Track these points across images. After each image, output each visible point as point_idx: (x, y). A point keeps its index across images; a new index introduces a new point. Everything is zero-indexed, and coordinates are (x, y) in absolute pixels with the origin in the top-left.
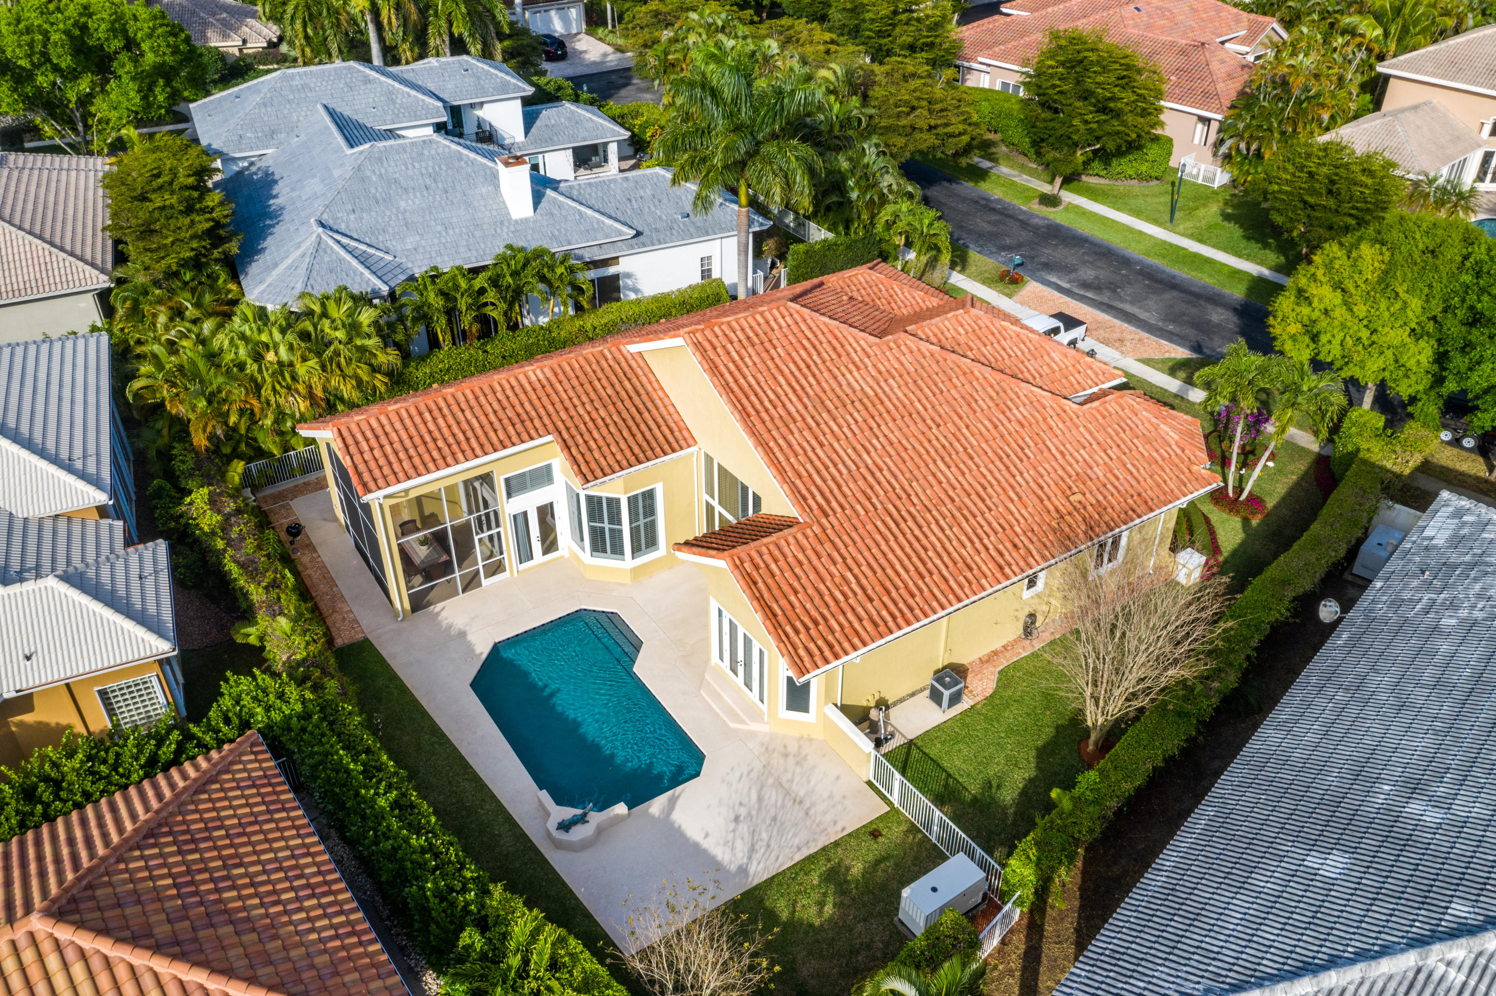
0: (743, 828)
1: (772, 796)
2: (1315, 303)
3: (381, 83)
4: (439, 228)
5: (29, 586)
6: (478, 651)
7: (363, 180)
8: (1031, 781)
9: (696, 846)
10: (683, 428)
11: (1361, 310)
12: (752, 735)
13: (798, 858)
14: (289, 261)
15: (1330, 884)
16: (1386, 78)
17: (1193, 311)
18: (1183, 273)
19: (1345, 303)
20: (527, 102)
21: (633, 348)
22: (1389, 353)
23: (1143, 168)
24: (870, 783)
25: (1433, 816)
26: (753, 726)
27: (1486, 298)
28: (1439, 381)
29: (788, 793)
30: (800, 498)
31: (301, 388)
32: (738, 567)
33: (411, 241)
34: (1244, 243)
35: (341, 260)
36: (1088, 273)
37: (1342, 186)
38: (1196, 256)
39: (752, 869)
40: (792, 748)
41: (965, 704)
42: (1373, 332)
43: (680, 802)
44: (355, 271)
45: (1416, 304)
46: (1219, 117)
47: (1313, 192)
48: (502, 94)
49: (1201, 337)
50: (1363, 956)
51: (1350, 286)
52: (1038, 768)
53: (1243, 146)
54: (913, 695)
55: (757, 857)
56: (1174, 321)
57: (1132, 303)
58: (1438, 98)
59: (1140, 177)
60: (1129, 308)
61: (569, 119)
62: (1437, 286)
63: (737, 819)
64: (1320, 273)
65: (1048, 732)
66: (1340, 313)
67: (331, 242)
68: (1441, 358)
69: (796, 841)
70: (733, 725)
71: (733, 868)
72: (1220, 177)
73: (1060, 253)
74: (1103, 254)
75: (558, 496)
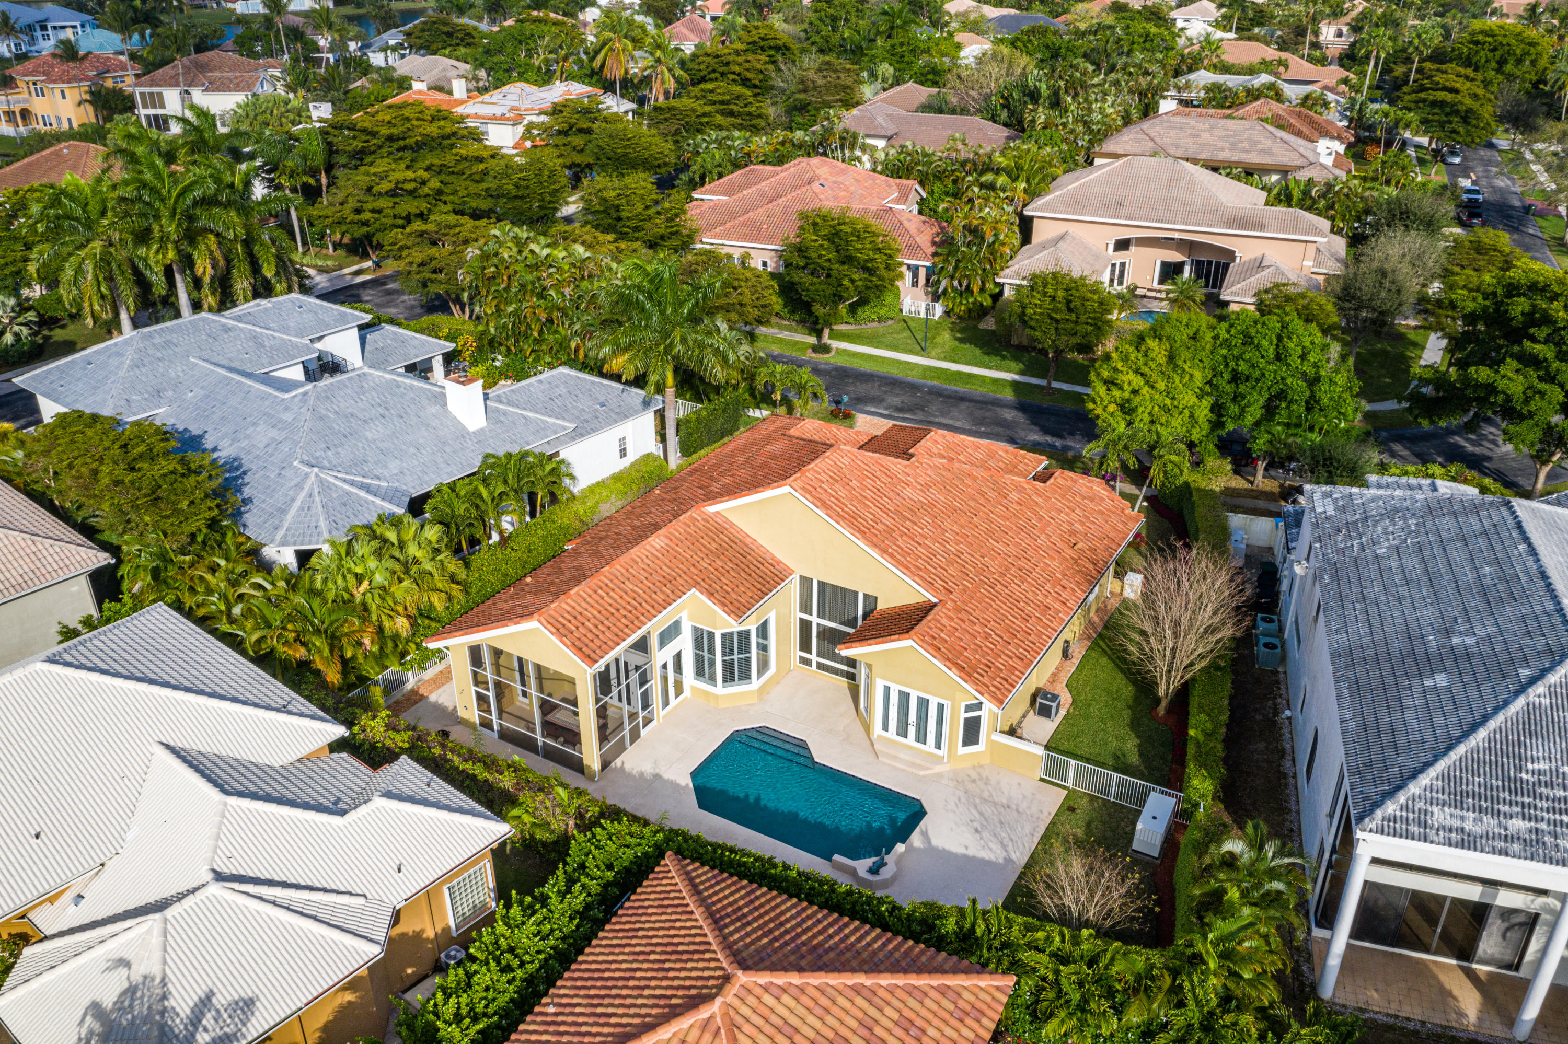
0: (985, 834)
1: (988, 810)
2: (1126, 387)
3: (241, 329)
4: (412, 450)
5: (363, 810)
6: (683, 783)
7: (321, 418)
8: (1140, 746)
9: (965, 856)
10: (774, 563)
11: (1161, 385)
12: (940, 775)
13: (1036, 840)
14: (297, 504)
15: (1449, 689)
16: (1031, 219)
17: (988, 414)
18: (961, 388)
19: (1147, 382)
20: (361, 328)
21: (712, 509)
22: (1187, 412)
23: (883, 312)
24: (1042, 780)
25: (1470, 641)
26: (938, 769)
27: (1241, 363)
28: (1217, 424)
29: (995, 804)
30: (929, 585)
31: (400, 609)
32: (923, 642)
33: (394, 466)
34: (986, 358)
35: (348, 494)
36: (896, 401)
37: (1076, 303)
38: (959, 373)
39: (1014, 856)
40: (974, 775)
41: (1063, 712)
42: (1173, 398)
43: (930, 833)
44: (366, 501)
45: (1198, 374)
46: (928, 264)
47: (1056, 310)
48: (341, 324)
49: (1009, 432)
50: (1496, 710)
51: (1146, 370)
52: (1138, 737)
53: (956, 283)
54: (1024, 716)
55: (1010, 848)
56: (982, 424)
57: (942, 416)
58: (1072, 228)
59: (880, 320)
60: (942, 420)
61: (394, 340)
62: (1206, 360)
63: (977, 831)
64: (1119, 365)
65: (1127, 714)
66: (1145, 390)
67: (332, 480)
68: (1217, 409)
69: (1027, 831)
70: (922, 773)
71: (1001, 861)
72: (938, 310)
73: (862, 389)
74: (893, 383)
75: (685, 644)
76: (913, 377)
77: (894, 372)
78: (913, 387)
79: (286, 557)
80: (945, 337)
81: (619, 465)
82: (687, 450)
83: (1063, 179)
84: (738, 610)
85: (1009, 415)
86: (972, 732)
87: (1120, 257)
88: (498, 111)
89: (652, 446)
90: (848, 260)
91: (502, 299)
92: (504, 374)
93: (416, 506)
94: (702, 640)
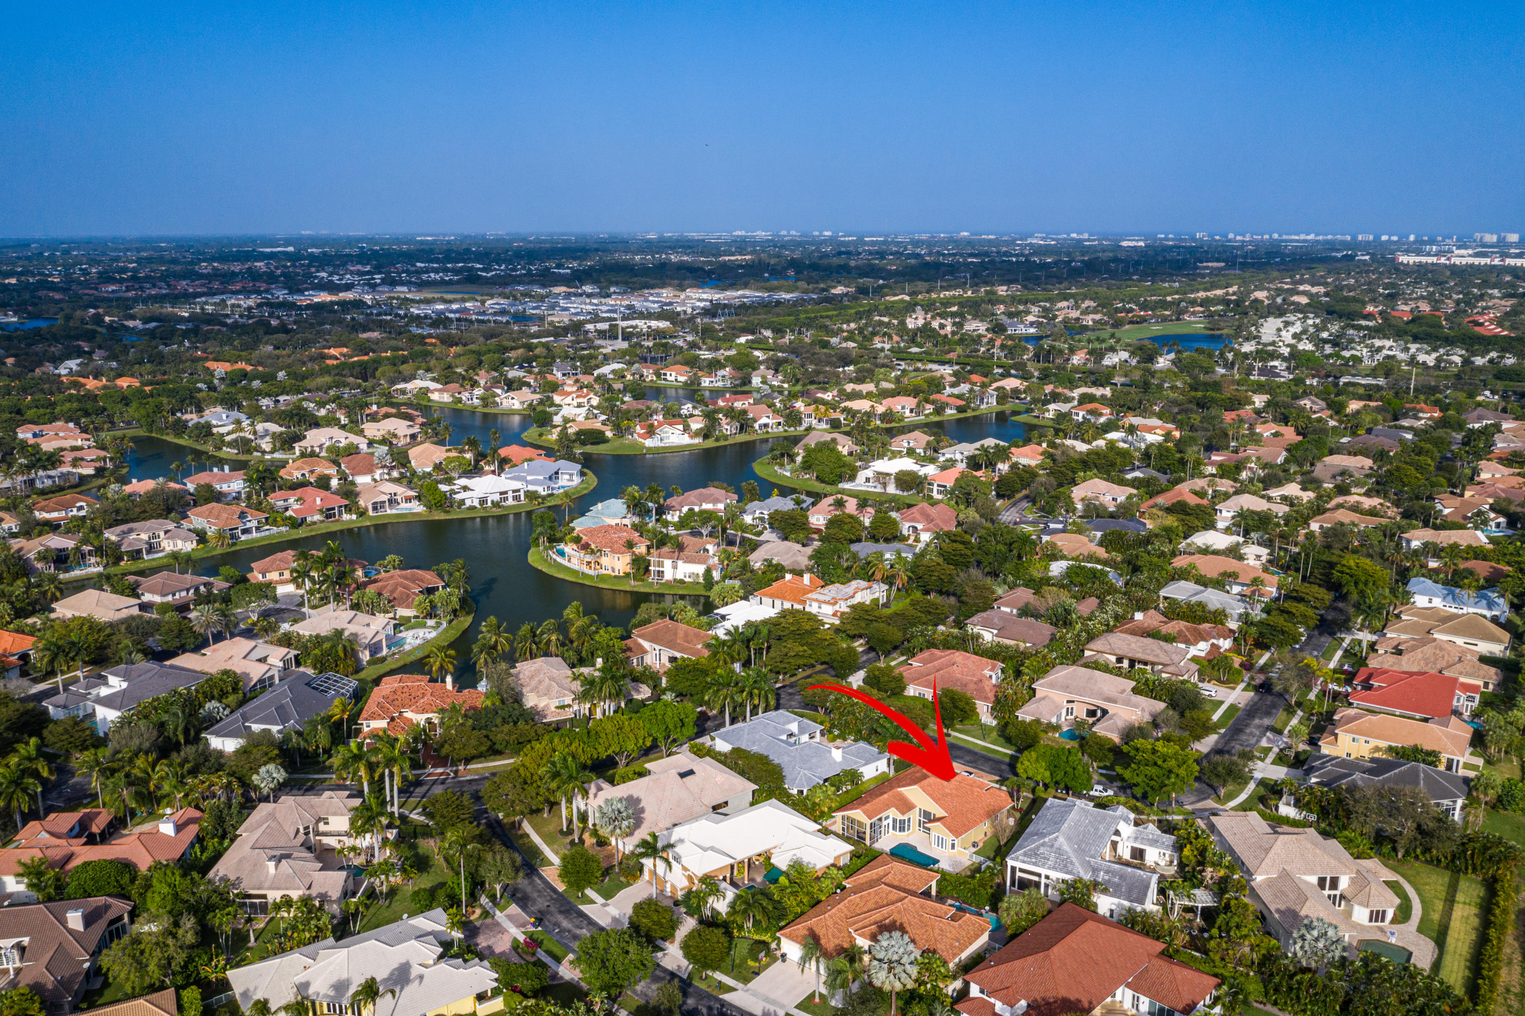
2: (1025, 765)
4: (823, 766)
6: (889, 851)
10: (913, 804)
11: (1034, 766)
16: (1035, 689)
18: (993, 755)
21: (900, 789)
22: (1042, 774)
23: (972, 722)
24: (969, 858)
26: (944, 853)
27: (1056, 762)
29: (959, 861)
30: (947, 812)
31: (825, 805)
32: (943, 824)
33: (820, 770)
34: (1004, 744)
35: (810, 776)
37: (1027, 733)
38: (994, 749)
40: (953, 855)
46: (991, 705)
51: (1030, 761)
54: (969, 846)
58: (1050, 694)
59: (970, 725)
62: (1047, 760)
64: (1025, 758)
66: (1030, 766)
67: (806, 773)
68: (1051, 774)
72: (994, 723)
73: (958, 753)
74: (969, 752)
75: (890, 821)
76: (977, 750)
77: (971, 747)
78: (975, 754)
79: (794, 791)
80: (994, 734)
81: (875, 774)
82: (896, 770)
83: (1059, 667)
84: (903, 813)
85: (1004, 767)
86: (953, 846)
87: (1070, 706)
88: (827, 598)
89: (886, 769)
90: (956, 707)
91: (842, 715)
92: (838, 737)
93: (826, 780)
94: (894, 821)
